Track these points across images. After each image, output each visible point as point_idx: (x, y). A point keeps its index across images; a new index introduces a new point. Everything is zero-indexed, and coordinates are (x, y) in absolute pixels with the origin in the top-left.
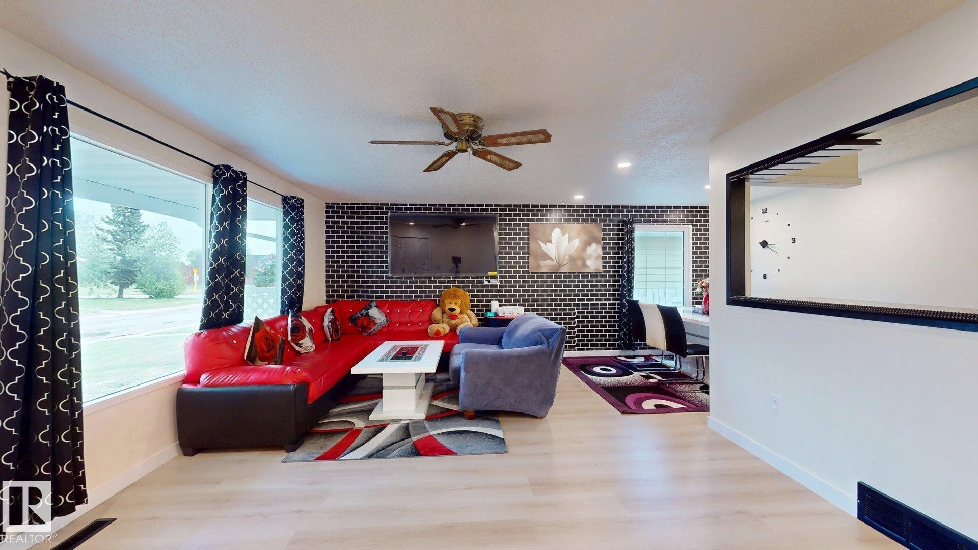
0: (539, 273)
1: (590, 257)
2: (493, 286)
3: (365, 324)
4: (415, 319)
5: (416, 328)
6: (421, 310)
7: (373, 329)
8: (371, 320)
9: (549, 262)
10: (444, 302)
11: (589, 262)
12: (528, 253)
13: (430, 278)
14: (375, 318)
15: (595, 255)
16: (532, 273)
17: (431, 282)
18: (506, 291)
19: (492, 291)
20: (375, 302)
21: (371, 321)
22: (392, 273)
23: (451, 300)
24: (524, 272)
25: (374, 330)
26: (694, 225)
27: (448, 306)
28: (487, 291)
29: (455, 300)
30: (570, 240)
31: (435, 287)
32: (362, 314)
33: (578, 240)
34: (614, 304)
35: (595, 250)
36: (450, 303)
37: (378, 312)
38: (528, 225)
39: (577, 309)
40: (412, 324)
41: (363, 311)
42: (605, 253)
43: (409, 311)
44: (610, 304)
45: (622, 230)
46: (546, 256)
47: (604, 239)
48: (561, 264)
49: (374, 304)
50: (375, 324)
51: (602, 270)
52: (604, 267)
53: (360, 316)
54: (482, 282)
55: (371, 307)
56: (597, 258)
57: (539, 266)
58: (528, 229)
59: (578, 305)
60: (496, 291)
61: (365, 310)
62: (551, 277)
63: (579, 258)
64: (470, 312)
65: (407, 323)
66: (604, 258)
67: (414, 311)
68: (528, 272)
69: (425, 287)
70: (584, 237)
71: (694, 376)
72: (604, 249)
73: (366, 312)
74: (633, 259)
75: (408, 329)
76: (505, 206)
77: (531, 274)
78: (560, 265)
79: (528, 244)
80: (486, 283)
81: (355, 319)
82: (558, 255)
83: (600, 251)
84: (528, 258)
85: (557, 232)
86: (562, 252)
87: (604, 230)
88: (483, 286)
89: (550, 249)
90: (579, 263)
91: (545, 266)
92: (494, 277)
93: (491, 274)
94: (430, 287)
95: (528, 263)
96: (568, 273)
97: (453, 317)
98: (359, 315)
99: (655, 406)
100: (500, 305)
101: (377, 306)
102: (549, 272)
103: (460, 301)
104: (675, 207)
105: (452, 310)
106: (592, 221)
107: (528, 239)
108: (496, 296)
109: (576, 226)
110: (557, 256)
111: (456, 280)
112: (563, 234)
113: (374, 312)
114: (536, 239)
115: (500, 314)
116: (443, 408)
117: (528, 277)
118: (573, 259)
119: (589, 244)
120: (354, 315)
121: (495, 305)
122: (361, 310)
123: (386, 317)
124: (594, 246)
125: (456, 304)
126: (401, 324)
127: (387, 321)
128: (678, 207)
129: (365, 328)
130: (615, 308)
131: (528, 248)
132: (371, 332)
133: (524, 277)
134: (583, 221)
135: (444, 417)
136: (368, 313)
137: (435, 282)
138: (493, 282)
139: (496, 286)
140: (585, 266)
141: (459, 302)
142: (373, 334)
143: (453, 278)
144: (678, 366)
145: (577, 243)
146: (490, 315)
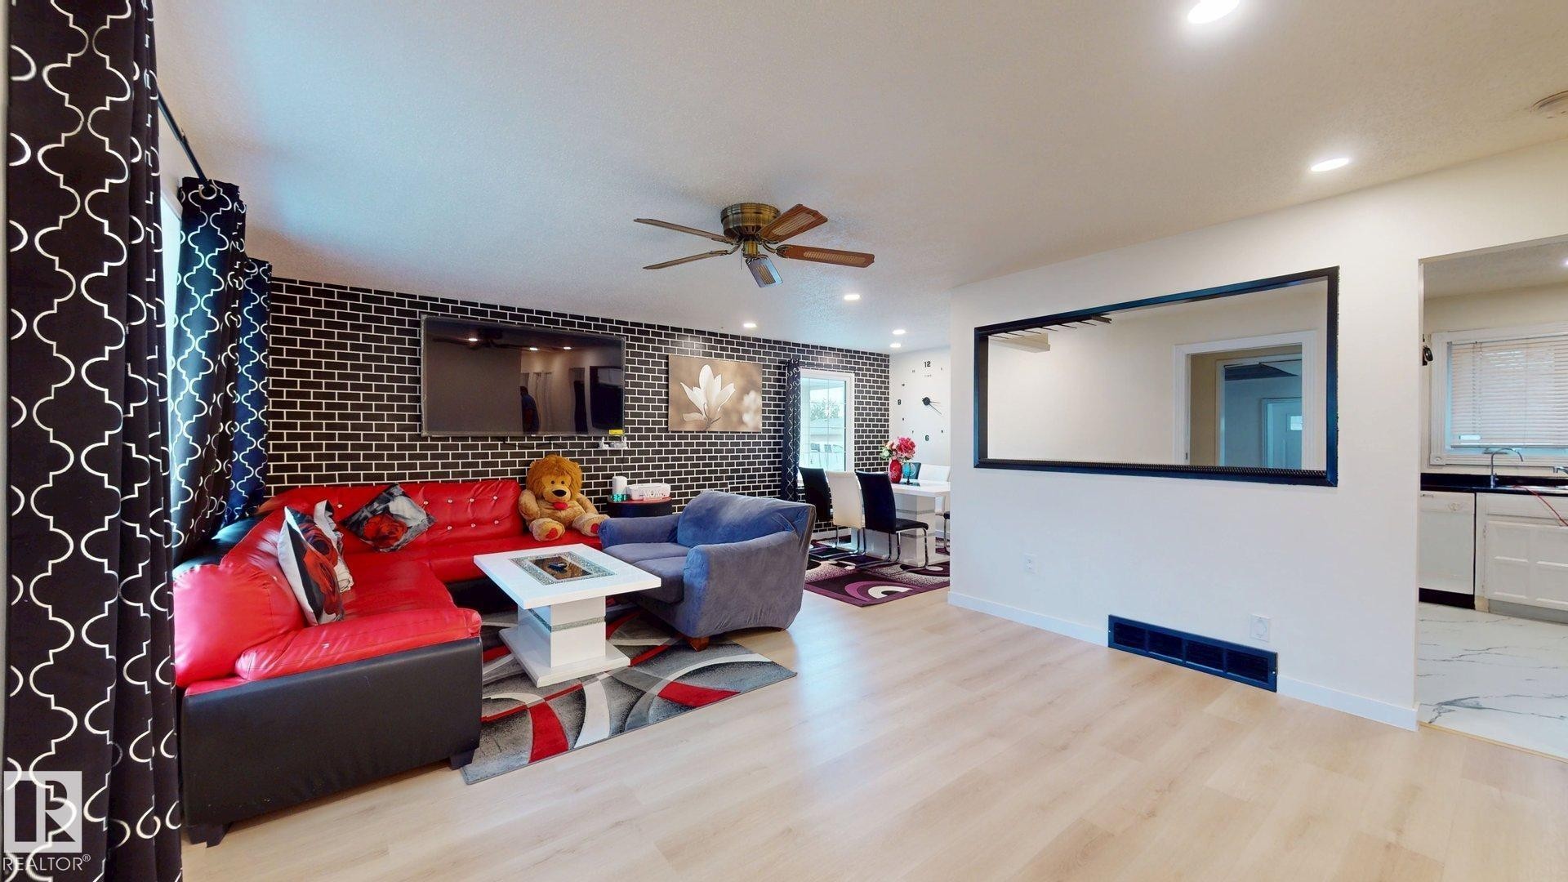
0: (681, 432)
1: (748, 410)
2: (613, 453)
3: (385, 529)
4: (485, 513)
5: (489, 530)
6: (495, 498)
7: (401, 540)
8: (396, 521)
9: (695, 416)
10: (539, 481)
11: (747, 418)
12: (667, 401)
13: (504, 439)
14: (404, 518)
15: (754, 407)
16: (672, 432)
17: (504, 446)
18: (633, 460)
19: (611, 461)
20: (398, 487)
21: (397, 524)
22: (429, 429)
23: (553, 478)
24: (660, 430)
25: (402, 543)
26: (857, 375)
27: (548, 489)
28: (604, 461)
29: (560, 478)
30: (723, 385)
31: (513, 455)
32: (374, 512)
33: (733, 384)
34: (774, 475)
35: (754, 400)
36: (553, 482)
37: (410, 506)
38: (667, 357)
39: (731, 483)
40: (479, 522)
41: (376, 505)
42: (764, 405)
43: (472, 500)
44: (770, 476)
45: (784, 374)
46: (691, 407)
47: (764, 386)
48: (711, 419)
49: (397, 491)
50: (405, 528)
51: (761, 427)
52: (764, 425)
53: (370, 515)
54: (597, 445)
55: (391, 497)
56: (756, 412)
57: (683, 422)
58: (667, 365)
59: (731, 478)
60: (618, 461)
61: (380, 503)
62: (698, 437)
63: (732, 411)
64: (584, 497)
65: (468, 523)
66: (764, 411)
67: (480, 500)
68: (666, 430)
69: (494, 456)
70: (740, 382)
71: (885, 556)
72: (764, 399)
73: (382, 506)
74: (799, 414)
75: (472, 534)
76: (633, 324)
77: (670, 434)
78: (710, 421)
79: (667, 387)
80: (606, 447)
81: (359, 523)
82: (708, 405)
83: (760, 402)
84: (667, 408)
85: (706, 371)
86: (713, 401)
87: (764, 373)
88: (597, 453)
89: (697, 396)
90: (735, 418)
91: (692, 422)
92: (618, 439)
93: (612, 432)
94: (504, 455)
95: (667, 416)
96: (720, 432)
97: (559, 506)
98: (366, 513)
99: (883, 593)
100: (629, 483)
101: (404, 494)
102: (695, 430)
103: (569, 478)
104: (831, 349)
105: (561, 493)
106: (750, 359)
107: (667, 379)
108: (618, 468)
109: (730, 365)
110: (706, 407)
111: (552, 442)
112: (715, 375)
113: (401, 506)
114: (679, 380)
115: (635, 497)
116: (638, 647)
117: (667, 438)
118: (726, 412)
119: (745, 391)
120: (354, 515)
121: (621, 484)
122: (371, 503)
123: (428, 515)
124: (752, 395)
125: (563, 483)
126: (457, 525)
127: (430, 523)
128: (834, 349)
129: (382, 539)
130: (775, 481)
131: (667, 394)
132: (398, 545)
133: (660, 437)
134: (739, 358)
135: (651, 658)
136: (387, 509)
137: (513, 446)
138: (617, 446)
139: (618, 452)
140: (741, 422)
141: (568, 480)
142: (403, 548)
143: (546, 439)
144: (862, 548)
145: (731, 389)
146: (617, 499)
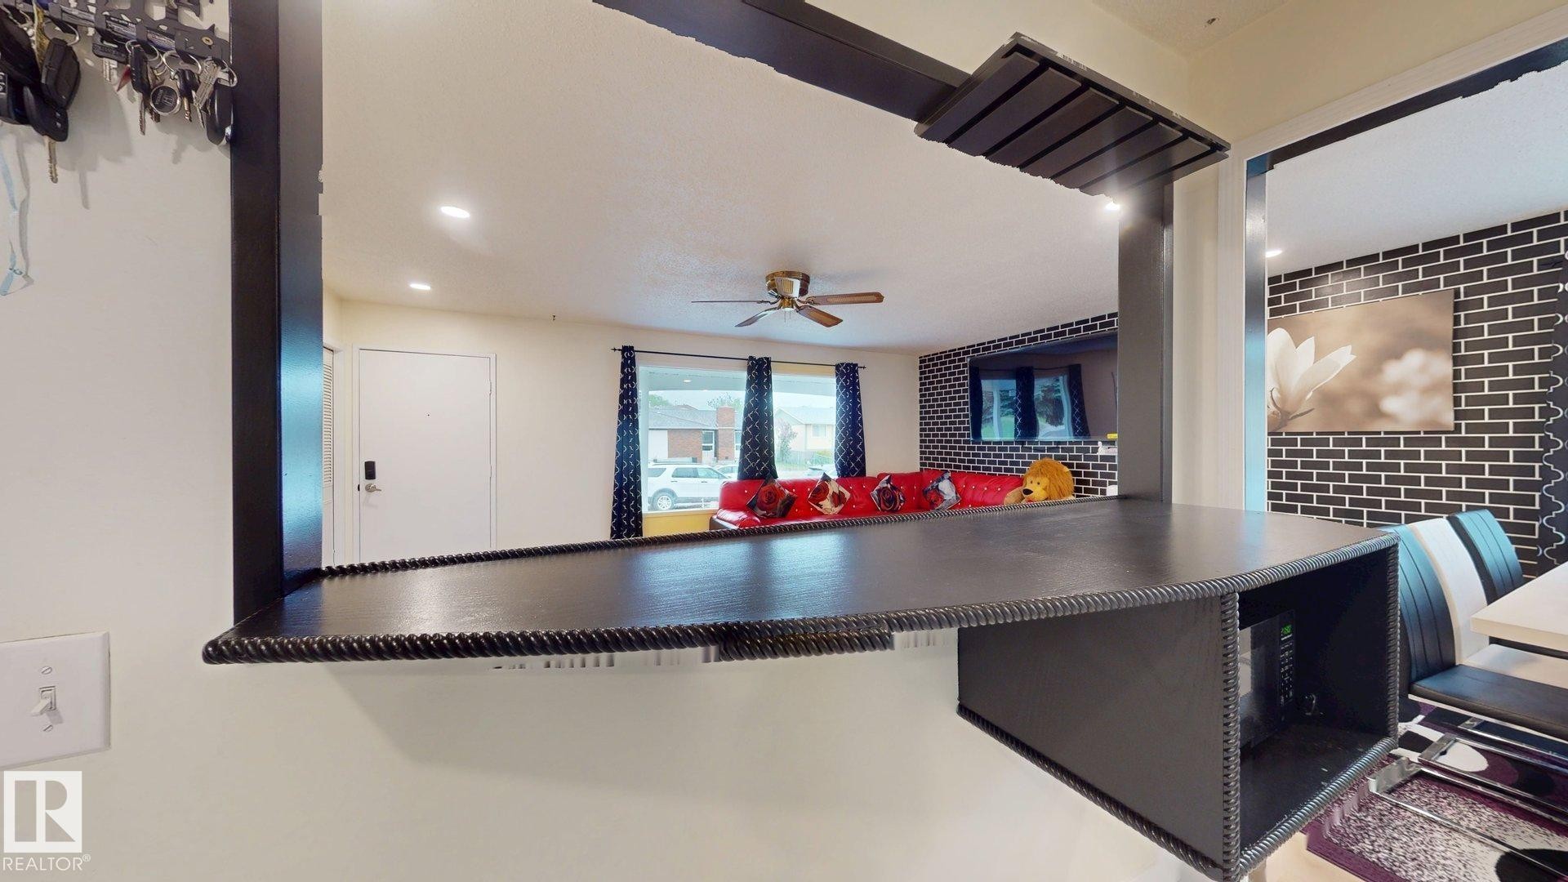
1: (1398, 389)
2: (1106, 458)
8: (940, 495)
11: (1394, 403)
13: (1023, 443)
14: (944, 493)
15: (1421, 382)
17: (1024, 449)
19: (1103, 467)
20: (949, 474)
23: (1032, 478)
27: (1026, 487)
30: (1321, 354)
31: (1030, 456)
33: (1349, 348)
35: (1421, 368)
36: (1031, 482)
37: (950, 486)
41: (935, 483)
43: (986, 489)
47: (1467, 333)
48: (1289, 413)
49: (947, 476)
50: (943, 500)
51: (1449, 419)
53: (931, 488)
55: (943, 478)
56: (1430, 391)
60: (1111, 467)
63: (1353, 394)
69: (1017, 457)
70: (1374, 340)
78: (1286, 415)
80: (1103, 453)
82: (1280, 391)
86: (1293, 384)
90: (1354, 408)
92: (1113, 443)
93: (1110, 436)
94: (1024, 456)
96: (1318, 434)
109: (1343, 315)
110: (1276, 395)
111: (1060, 446)
112: (1298, 340)
113: (945, 486)
118: (1330, 398)
119: (1393, 354)
123: (957, 494)
124: (1414, 359)
125: (1039, 483)
127: (957, 498)
136: (937, 486)
137: (1030, 450)
139: (1111, 458)
140: (1376, 412)
141: (1045, 481)
143: (1056, 443)
145: (1346, 357)
